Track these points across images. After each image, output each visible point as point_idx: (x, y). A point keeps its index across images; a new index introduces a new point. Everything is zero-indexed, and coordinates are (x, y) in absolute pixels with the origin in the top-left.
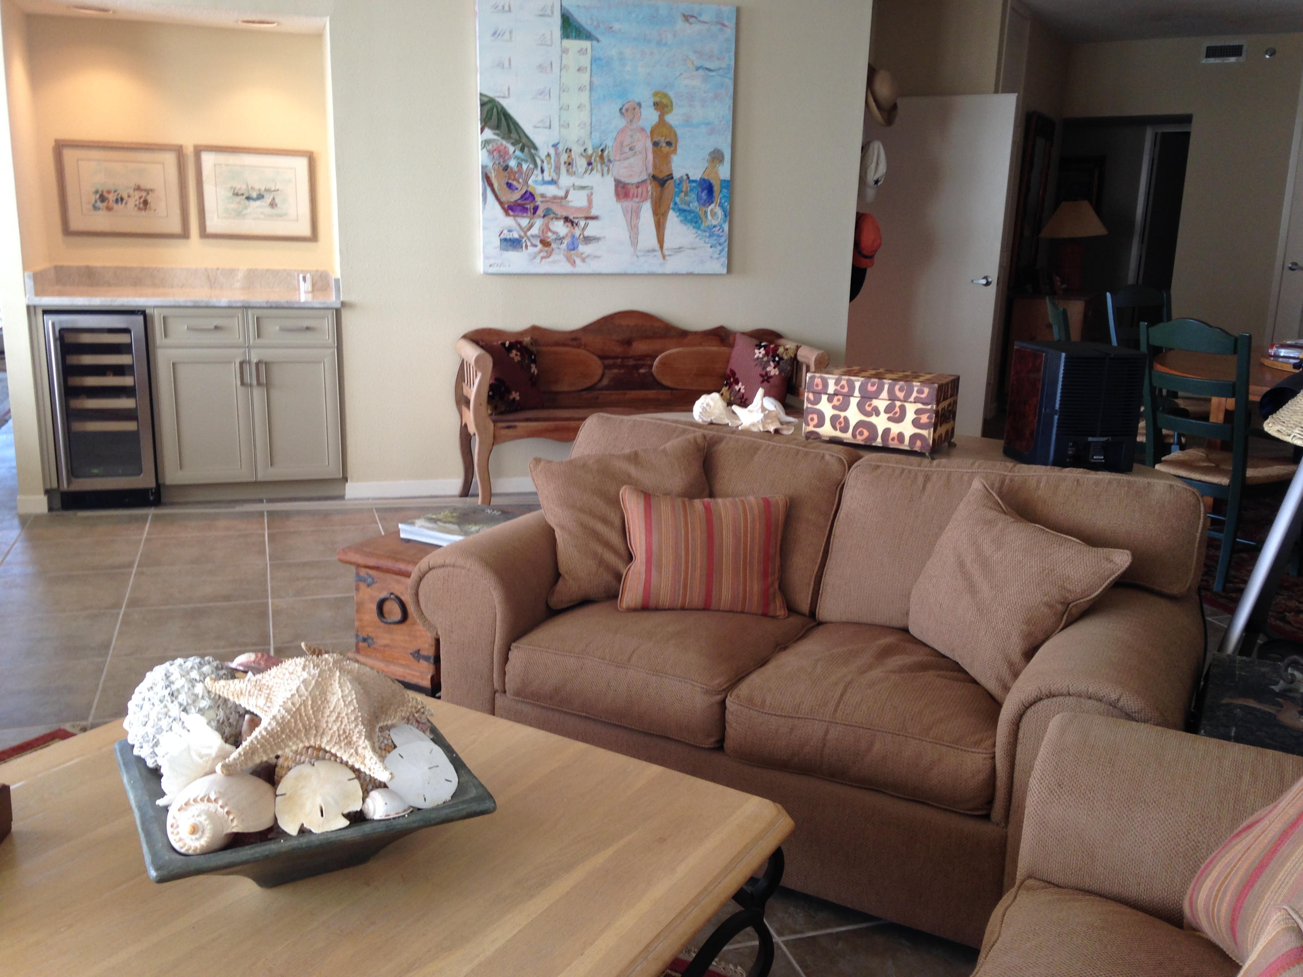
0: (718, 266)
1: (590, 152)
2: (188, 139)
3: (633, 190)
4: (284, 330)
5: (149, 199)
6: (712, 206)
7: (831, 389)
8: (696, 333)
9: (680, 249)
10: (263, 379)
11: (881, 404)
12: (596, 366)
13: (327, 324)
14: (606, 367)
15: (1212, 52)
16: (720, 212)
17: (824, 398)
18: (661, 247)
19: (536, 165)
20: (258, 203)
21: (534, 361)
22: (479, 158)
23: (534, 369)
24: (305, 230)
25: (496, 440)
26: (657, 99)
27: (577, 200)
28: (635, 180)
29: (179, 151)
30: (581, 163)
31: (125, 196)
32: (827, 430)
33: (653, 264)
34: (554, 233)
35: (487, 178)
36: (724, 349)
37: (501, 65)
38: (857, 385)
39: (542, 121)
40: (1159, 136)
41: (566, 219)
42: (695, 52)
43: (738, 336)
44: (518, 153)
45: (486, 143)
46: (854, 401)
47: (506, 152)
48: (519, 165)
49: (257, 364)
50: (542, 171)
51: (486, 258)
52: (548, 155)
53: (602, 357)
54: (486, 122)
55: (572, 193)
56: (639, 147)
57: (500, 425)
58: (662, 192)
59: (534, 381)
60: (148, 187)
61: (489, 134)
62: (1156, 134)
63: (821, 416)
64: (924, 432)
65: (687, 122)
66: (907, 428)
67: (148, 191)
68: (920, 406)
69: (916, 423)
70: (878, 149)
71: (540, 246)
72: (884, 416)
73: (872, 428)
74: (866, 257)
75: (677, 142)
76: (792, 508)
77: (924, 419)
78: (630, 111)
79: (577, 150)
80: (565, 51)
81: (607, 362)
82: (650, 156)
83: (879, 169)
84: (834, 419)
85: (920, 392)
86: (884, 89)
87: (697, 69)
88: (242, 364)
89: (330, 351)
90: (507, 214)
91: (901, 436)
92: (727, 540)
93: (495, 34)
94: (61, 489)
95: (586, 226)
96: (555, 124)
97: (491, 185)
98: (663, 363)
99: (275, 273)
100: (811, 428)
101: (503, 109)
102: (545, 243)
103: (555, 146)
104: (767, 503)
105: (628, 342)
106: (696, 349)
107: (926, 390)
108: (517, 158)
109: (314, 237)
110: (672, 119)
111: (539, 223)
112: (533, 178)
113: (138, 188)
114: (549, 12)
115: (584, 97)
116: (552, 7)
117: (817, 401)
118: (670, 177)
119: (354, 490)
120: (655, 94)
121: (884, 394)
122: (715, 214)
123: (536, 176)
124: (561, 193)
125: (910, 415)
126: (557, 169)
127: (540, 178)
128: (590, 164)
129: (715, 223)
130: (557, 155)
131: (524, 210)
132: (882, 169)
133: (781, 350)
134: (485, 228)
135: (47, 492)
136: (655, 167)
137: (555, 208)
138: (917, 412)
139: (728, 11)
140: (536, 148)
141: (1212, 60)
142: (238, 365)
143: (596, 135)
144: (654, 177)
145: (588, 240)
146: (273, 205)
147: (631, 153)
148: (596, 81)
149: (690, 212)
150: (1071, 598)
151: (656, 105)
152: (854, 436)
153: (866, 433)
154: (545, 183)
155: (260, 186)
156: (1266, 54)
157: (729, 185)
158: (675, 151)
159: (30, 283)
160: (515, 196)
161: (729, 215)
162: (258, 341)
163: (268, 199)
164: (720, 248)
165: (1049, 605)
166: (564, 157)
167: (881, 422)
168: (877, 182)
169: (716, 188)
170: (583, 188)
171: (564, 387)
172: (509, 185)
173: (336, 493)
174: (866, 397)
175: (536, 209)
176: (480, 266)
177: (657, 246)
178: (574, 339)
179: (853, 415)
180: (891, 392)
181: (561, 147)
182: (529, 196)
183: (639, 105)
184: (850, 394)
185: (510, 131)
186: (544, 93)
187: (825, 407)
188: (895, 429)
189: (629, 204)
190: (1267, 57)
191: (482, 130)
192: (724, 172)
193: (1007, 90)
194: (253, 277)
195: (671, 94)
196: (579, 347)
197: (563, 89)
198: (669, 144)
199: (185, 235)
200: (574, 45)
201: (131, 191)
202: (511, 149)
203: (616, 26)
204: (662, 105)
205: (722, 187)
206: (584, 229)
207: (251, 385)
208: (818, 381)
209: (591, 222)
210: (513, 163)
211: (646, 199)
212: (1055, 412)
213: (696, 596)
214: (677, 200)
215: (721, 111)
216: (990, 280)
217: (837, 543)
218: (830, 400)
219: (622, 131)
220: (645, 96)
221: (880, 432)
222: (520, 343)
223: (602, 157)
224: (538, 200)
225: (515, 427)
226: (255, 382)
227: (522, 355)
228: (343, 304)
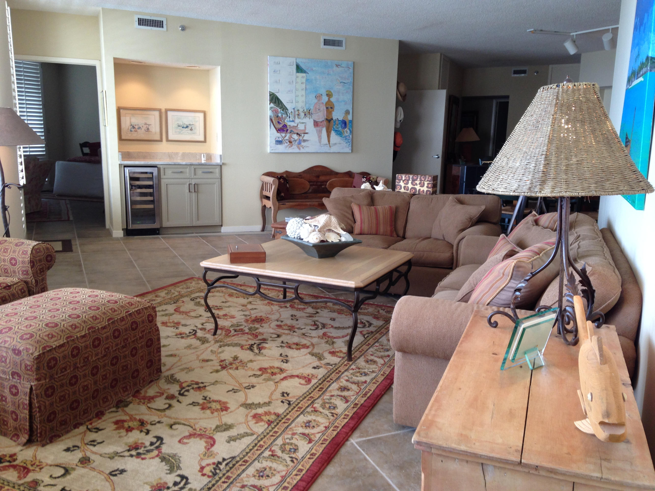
0: (348, 150)
1: (305, 111)
2: (163, 106)
3: (320, 124)
4: (204, 172)
5: (149, 128)
6: (346, 129)
7: (403, 179)
8: (341, 173)
9: (335, 144)
10: (196, 191)
11: (418, 182)
12: (308, 185)
13: (217, 171)
14: (311, 185)
15: (516, 72)
16: (349, 131)
17: (402, 181)
18: (329, 143)
19: (287, 116)
20: (186, 129)
21: (288, 183)
22: (269, 113)
23: (288, 186)
24: (202, 139)
25: (279, 209)
26: (328, 93)
27: (301, 127)
28: (321, 120)
29: (160, 110)
30: (302, 115)
31: (141, 127)
32: (402, 190)
33: (326, 149)
34: (293, 138)
35: (271, 120)
36: (350, 179)
37: (276, 82)
38: (411, 177)
39: (289, 101)
40: (498, 103)
41: (297, 134)
42: (340, 77)
43: (355, 175)
44: (282, 111)
45: (271, 108)
46: (410, 182)
47: (278, 111)
48: (282, 115)
49: (194, 185)
50: (290, 117)
51: (271, 147)
52: (292, 112)
53: (309, 182)
54: (271, 101)
55: (299, 125)
56: (322, 109)
57: (280, 203)
58: (329, 124)
59: (287, 189)
60: (149, 123)
61: (272, 105)
62: (497, 102)
63: (401, 186)
64: (430, 189)
65: (338, 100)
66: (425, 189)
67: (149, 125)
68: (428, 182)
69: (427, 187)
70: (400, 109)
71: (289, 143)
72: (419, 186)
73: (415, 189)
74: (398, 147)
75: (334, 107)
76: (397, 208)
77: (430, 186)
78: (318, 97)
79: (301, 110)
80: (297, 77)
81: (311, 183)
82: (325, 112)
83: (401, 117)
84: (404, 187)
85: (428, 178)
86: (402, 89)
87: (341, 83)
88: (189, 184)
89: (218, 180)
90: (278, 132)
91: (423, 191)
92: (381, 216)
93: (274, 71)
94: (129, 228)
95: (304, 136)
96: (294, 101)
97: (273, 122)
98: (330, 184)
99: (192, 154)
100: (398, 190)
101: (277, 96)
102: (290, 142)
103: (294, 109)
104: (391, 207)
105: (318, 177)
106: (341, 179)
107: (430, 178)
108: (281, 113)
109: (205, 141)
110: (332, 99)
111: (288, 135)
112: (286, 120)
113: (146, 124)
114: (292, 64)
115: (303, 92)
116: (293, 62)
117: (400, 182)
118: (332, 119)
119: (224, 230)
120: (327, 91)
121: (419, 179)
122: (347, 132)
123: (288, 119)
124: (296, 125)
125: (426, 185)
126: (295, 117)
127: (289, 120)
128: (305, 115)
129: (347, 135)
130: (295, 112)
131: (284, 131)
132: (402, 116)
133: (371, 179)
134: (270, 137)
135: (123, 229)
136: (327, 116)
137: (294, 130)
138: (428, 184)
139: (350, 63)
140: (287, 110)
141: (516, 75)
142: (188, 185)
143: (307, 105)
144: (327, 119)
145: (305, 141)
146: (191, 130)
147: (319, 111)
148: (307, 87)
149: (339, 131)
150: (472, 217)
151: (327, 95)
152: (410, 191)
153: (414, 191)
154: (290, 121)
155: (187, 123)
156: (535, 72)
157: (351, 122)
158: (333, 110)
159: (120, 156)
160: (281, 126)
161: (351, 132)
162: (195, 177)
163: (190, 128)
164: (349, 143)
165: (467, 220)
166: (297, 113)
167: (418, 187)
168: (400, 121)
169: (347, 123)
170: (303, 123)
171: (296, 192)
172: (279, 122)
173: (219, 231)
174: (413, 180)
175: (287, 130)
176: (268, 150)
177: (328, 143)
178: (300, 175)
179: (410, 186)
180: (420, 178)
181: (296, 109)
182: (285, 126)
183: (322, 95)
184: (409, 180)
185: (279, 104)
186: (290, 91)
187: (402, 184)
188: (422, 189)
189: (318, 128)
190: (535, 74)
191: (270, 104)
192: (350, 117)
193: (443, 88)
194: (184, 155)
195: (332, 91)
196: (301, 178)
197: (297, 90)
198: (331, 108)
199: (161, 140)
200: (300, 75)
201: (143, 125)
202: (279, 110)
203: (314, 69)
204: (329, 95)
205: (349, 123)
206: (303, 137)
207: (192, 192)
208: (400, 176)
209: (305, 135)
210: (280, 115)
211: (324, 127)
212: (464, 182)
213: (374, 231)
214: (334, 127)
215: (348, 97)
216: (439, 156)
217: (409, 218)
218: (403, 182)
219: (316, 104)
220: (323, 92)
221: (418, 190)
222: (283, 176)
223: (309, 113)
224: (288, 127)
225: (285, 204)
226: (193, 191)
227: (284, 181)
228: (223, 163)
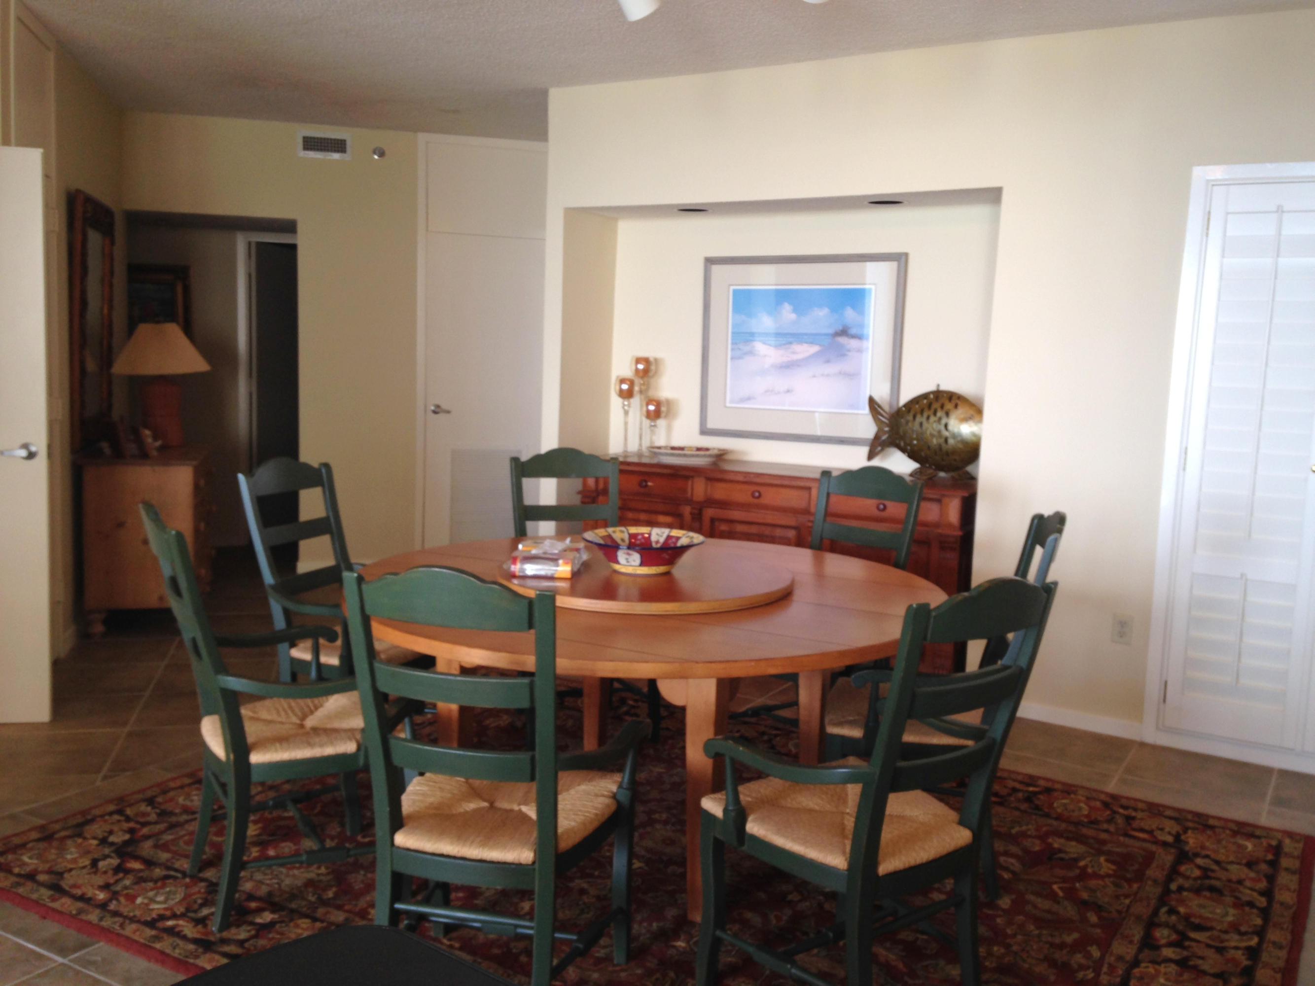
15: (311, 144)
40: (254, 247)
62: (250, 243)
141: (312, 154)
156: (375, 153)
190: (376, 157)
216: (33, 449)
